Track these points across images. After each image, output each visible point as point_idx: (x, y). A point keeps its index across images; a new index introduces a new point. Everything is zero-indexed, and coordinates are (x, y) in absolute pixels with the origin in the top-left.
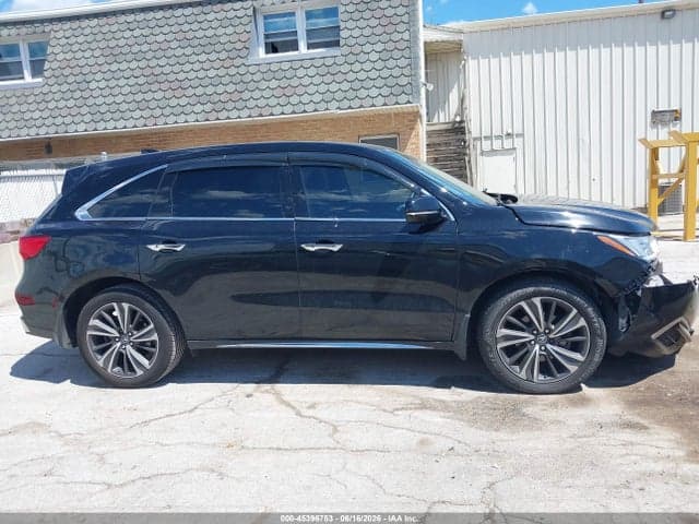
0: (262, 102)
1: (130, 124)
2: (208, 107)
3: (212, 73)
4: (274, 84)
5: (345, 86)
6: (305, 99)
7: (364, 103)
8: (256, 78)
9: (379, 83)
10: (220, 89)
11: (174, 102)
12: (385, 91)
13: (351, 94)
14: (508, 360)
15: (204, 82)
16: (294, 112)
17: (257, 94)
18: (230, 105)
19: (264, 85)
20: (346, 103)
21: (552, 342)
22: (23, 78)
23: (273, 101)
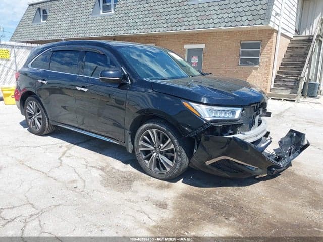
0: (191, 23)
1: (139, 31)
2: (169, 25)
3: (174, 9)
4: (198, 14)
5: (231, 15)
6: (211, 21)
7: (238, 24)
8: (192, 11)
9: (249, 13)
10: (176, 16)
11: (157, 22)
12: (251, 18)
13: (233, 19)
14: (144, 157)
15: (170, 13)
16: (204, 28)
17: (190, 19)
18: (178, 24)
19: (194, 14)
20: (230, 24)
21: (161, 153)
22: (111, 11)
23: (196, 22)
